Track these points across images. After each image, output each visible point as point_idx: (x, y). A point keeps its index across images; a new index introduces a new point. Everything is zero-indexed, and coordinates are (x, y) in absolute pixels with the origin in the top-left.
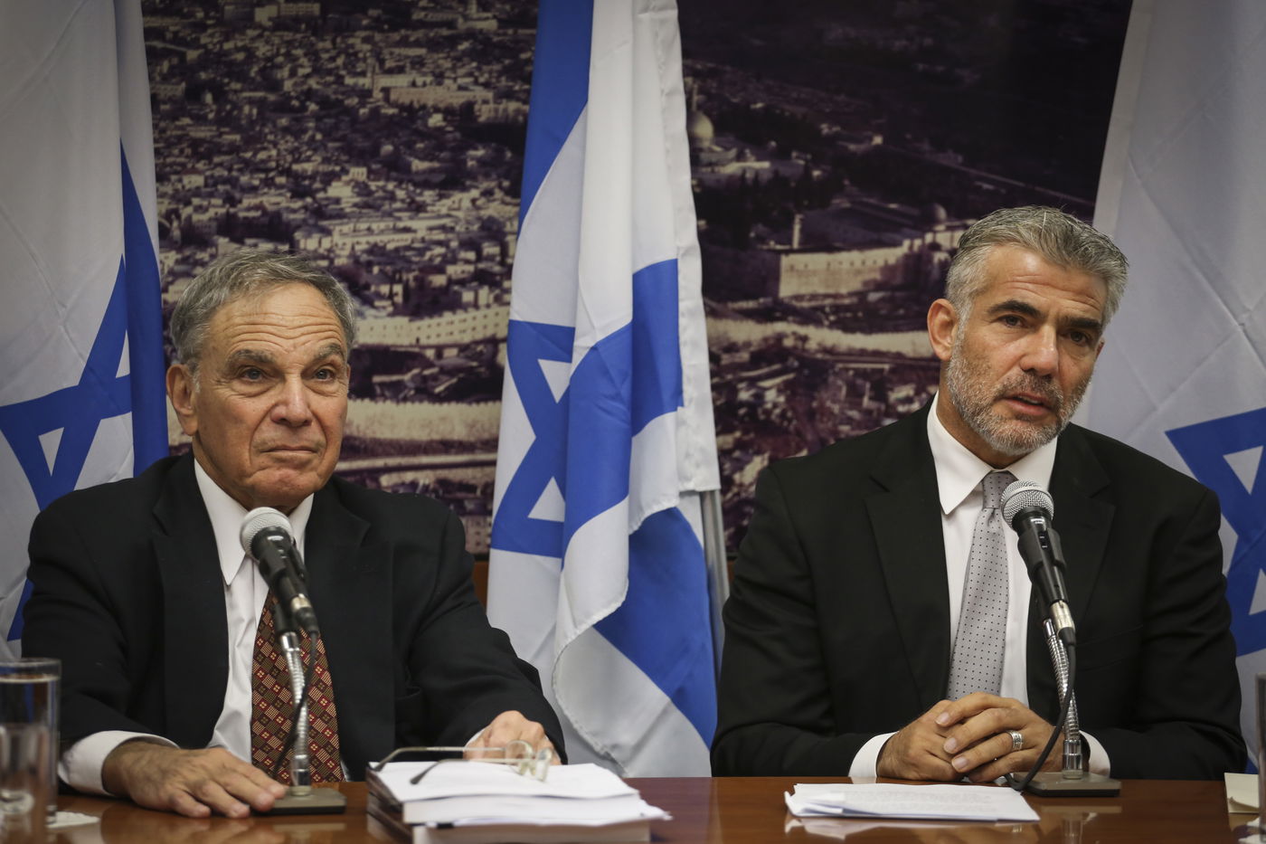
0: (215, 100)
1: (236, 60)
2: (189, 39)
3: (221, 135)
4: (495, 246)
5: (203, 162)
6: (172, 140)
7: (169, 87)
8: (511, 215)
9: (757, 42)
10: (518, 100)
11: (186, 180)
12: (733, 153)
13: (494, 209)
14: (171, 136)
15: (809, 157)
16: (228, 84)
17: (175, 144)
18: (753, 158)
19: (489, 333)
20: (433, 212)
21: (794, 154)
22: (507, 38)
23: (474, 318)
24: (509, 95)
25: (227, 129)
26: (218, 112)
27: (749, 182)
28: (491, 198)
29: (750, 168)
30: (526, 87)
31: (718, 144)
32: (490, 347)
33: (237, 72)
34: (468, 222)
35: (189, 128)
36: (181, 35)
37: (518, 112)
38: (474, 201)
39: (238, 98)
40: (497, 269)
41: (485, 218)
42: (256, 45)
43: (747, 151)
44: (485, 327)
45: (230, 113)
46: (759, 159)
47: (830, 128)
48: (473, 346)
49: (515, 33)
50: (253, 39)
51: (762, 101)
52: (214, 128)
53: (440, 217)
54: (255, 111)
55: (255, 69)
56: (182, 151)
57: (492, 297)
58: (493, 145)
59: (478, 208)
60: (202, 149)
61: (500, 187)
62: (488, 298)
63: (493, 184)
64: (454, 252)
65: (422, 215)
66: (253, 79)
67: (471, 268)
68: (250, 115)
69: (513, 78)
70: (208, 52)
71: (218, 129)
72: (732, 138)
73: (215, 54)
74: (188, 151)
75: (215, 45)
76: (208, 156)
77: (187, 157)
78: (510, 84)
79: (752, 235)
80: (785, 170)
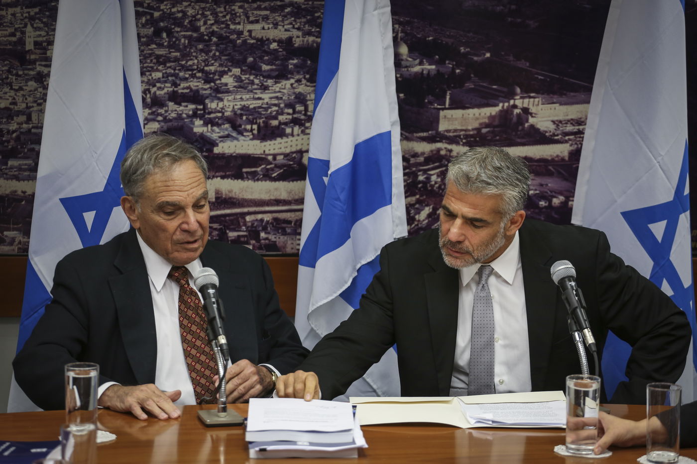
0: (168, 36)
1: (178, 16)
2: (155, 6)
3: (170, 53)
4: (302, 106)
5: (162, 66)
6: (147, 55)
7: (145, 30)
8: (310, 91)
9: (430, 8)
10: (314, 36)
11: (153, 74)
12: (417, 61)
13: (301, 89)
14: (146, 54)
15: (454, 63)
16: (174, 28)
17: (148, 57)
18: (427, 64)
19: (299, 148)
20: (272, 90)
21: (447, 62)
22: (309, 6)
23: (292, 141)
24: (309, 33)
25: (173, 50)
26: (169, 42)
27: (425, 75)
28: (300, 83)
29: (425, 68)
30: (318, 30)
31: (410, 57)
32: (299, 154)
33: (179, 23)
34: (289, 95)
35: (155, 50)
36: (151, 4)
37: (313, 41)
38: (292, 85)
39: (178, 35)
40: (303, 117)
41: (297, 93)
42: (187, 9)
43: (425, 60)
44: (297, 145)
45: (174, 42)
46: (430, 65)
47: (465, 49)
48: (291, 154)
49: (313, 3)
50: (186, 7)
51: (432, 37)
52: (167, 50)
53: (275, 92)
54: (187, 41)
55: (187, 21)
56: (151, 61)
57: (300, 131)
58: (302, 58)
59: (294, 88)
60: (161, 60)
61: (305, 78)
62: (298, 132)
63: (301, 76)
64: (282, 109)
65: (266, 91)
66: (186, 26)
67: (290, 117)
68: (185, 43)
69: (311, 26)
70: (164, 13)
71: (169, 50)
72: (417, 54)
73: (168, 13)
74: (154, 61)
75: (167, 9)
76: (164, 63)
77: (154, 63)
78: (310, 28)
79: (426, 101)
80: (442, 70)
